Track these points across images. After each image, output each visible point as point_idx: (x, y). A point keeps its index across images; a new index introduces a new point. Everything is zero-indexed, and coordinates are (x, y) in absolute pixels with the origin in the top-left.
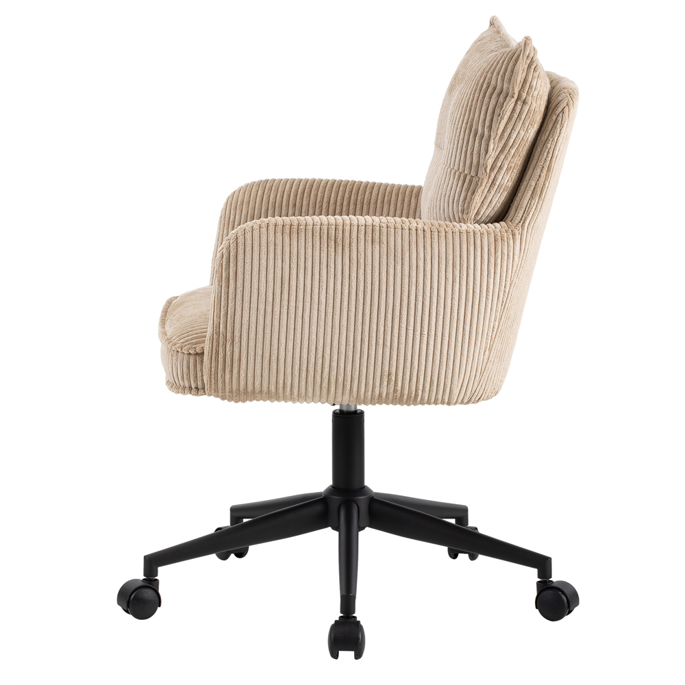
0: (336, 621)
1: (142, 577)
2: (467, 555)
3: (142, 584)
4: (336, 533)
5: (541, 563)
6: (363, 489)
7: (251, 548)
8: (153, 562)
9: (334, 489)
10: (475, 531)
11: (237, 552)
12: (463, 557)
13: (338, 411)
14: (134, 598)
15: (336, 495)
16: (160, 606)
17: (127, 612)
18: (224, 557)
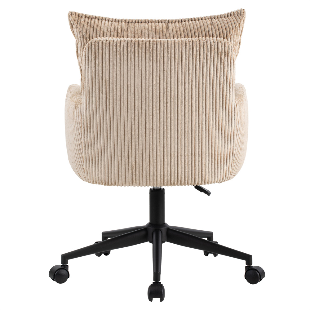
0: (151, 284)
1: (60, 264)
2: (213, 254)
3: (60, 267)
4: (151, 244)
5: (248, 258)
6: (164, 224)
7: (112, 251)
8: (66, 257)
9: (151, 224)
10: (217, 243)
11: (105, 253)
12: (211, 255)
13: (152, 189)
14: (56, 274)
15: (151, 227)
16: (69, 277)
17: (53, 280)
18: (99, 255)
